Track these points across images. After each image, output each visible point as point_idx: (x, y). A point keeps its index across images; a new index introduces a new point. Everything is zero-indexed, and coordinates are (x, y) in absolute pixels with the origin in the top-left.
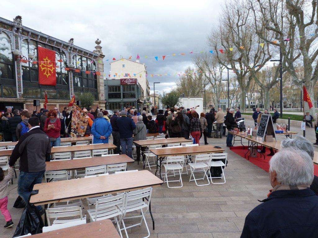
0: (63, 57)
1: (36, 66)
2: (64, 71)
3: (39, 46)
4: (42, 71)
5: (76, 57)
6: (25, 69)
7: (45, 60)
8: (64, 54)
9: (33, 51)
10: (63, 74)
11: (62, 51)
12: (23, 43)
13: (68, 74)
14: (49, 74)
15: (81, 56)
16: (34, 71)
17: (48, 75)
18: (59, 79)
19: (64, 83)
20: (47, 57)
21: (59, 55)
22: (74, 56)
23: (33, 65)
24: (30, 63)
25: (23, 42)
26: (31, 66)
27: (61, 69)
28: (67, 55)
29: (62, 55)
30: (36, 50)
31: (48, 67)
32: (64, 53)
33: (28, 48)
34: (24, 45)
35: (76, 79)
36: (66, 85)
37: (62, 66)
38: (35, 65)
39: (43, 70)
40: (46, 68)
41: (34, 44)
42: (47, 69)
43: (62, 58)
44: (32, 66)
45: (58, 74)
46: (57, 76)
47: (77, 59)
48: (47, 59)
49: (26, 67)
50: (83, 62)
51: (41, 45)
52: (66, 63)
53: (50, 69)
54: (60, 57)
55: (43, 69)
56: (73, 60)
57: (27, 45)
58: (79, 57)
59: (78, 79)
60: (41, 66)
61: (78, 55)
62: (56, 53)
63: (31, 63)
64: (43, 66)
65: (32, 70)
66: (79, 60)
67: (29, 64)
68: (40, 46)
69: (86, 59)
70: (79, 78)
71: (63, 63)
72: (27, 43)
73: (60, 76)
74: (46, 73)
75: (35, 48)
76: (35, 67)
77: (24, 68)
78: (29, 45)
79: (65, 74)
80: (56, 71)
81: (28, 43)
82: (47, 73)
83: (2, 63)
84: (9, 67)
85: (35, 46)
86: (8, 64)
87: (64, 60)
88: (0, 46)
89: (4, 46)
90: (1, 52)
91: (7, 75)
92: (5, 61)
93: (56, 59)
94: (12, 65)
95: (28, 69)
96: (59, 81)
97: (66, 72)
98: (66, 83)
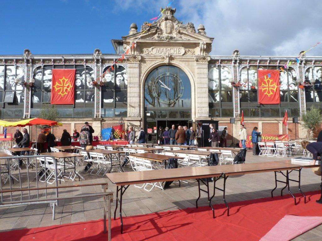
0: (292, 73)
2: (293, 88)
3: (260, 69)
4: (262, 91)
5: (312, 70)
6: (243, 92)
7: (266, 81)
10: (291, 90)
13: (298, 90)
14: (271, 93)
16: (253, 93)
17: (269, 95)
18: (285, 97)
19: (292, 100)
21: (286, 73)
24: (250, 87)
26: (250, 89)
27: (289, 85)
29: (290, 72)
30: (256, 74)
31: (271, 87)
32: (293, 69)
33: (248, 74)
35: (312, 94)
36: (296, 101)
37: (289, 83)
39: (264, 90)
40: (267, 88)
41: (254, 69)
42: (269, 89)
43: (290, 75)
45: (284, 92)
46: (281, 93)
48: (268, 79)
49: (245, 91)
51: (262, 68)
52: (295, 79)
53: (272, 89)
54: (288, 74)
56: (307, 73)
57: (247, 72)
59: (316, 94)
65: (251, 93)
66: (317, 72)
67: (248, 88)
71: (291, 80)
73: (286, 93)
74: (267, 92)
75: (255, 72)
78: (249, 71)
79: (295, 91)
80: (281, 89)
82: (269, 93)
83: (223, 91)
84: (229, 93)
85: (256, 70)
86: (228, 91)
87: (292, 76)
88: (222, 78)
89: (225, 77)
90: (222, 82)
91: (226, 99)
92: (225, 89)
93: (282, 77)
94: (231, 92)
95: (247, 92)
96: (285, 98)
97: (296, 88)
98: (296, 100)
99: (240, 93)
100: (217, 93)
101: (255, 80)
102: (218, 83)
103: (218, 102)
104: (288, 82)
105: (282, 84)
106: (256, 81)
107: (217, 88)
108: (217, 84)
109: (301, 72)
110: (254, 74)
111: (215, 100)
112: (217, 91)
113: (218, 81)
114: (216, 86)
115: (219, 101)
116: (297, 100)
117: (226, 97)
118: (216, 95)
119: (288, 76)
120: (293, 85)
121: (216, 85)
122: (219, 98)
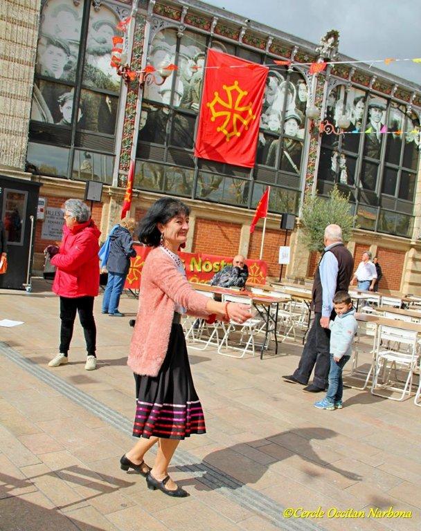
0: (298, 88)
1: (196, 106)
2: (292, 129)
4: (213, 119)
5: (346, 94)
6: (155, 109)
7: (228, 89)
8: (302, 81)
9: (191, 62)
10: (288, 138)
11: (294, 69)
12: (162, 40)
13: (304, 141)
14: (235, 132)
15: (368, 92)
16: (183, 119)
17: (228, 136)
18: (270, 150)
19: (284, 165)
20: (236, 83)
21: (284, 82)
22: (339, 87)
23: (183, 102)
24: (177, 97)
25: (162, 36)
26: (177, 103)
27: (284, 121)
28: (313, 82)
29: (295, 83)
30: (201, 62)
31: (237, 112)
32: (302, 77)
33: (178, 55)
34: (165, 45)
35: (334, 160)
36: (294, 171)
37: (288, 114)
38: (191, 101)
39: (217, 118)
40: (228, 114)
41: (197, 45)
42: (232, 117)
43: (292, 92)
44: (181, 105)
45: (270, 136)
46: (262, 138)
47: (350, 100)
48: (236, 86)
49: (160, 106)
50: (373, 112)
52: (302, 106)
53: (240, 119)
54: (288, 86)
55: (215, 114)
56: (333, 99)
57: (175, 46)
58: (361, 94)
59: (343, 160)
60: (211, 105)
61: (353, 86)
62: (274, 75)
63: (180, 96)
64: (218, 107)
65: (177, 116)
66: (355, 103)
67: (172, 99)
68: (220, 51)
69: (385, 102)
70: (347, 156)
71: (292, 109)
72: (175, 40)
73: (275, 142)
74: (224, 126)
75: (201, 55)
76: (190, 107)
77: (151, 107)
78: (182, 47)
81: (179, 41)
82: (229, 130)
83: (89, 89)
84: (108, 100)
85: (202, 51)
86: (105, 95)
87: (298, 97)
88: (92, 44)
89: (103, 45)
90: (91, 60)
91: (96, 121)
92: (98, 85)
93: (270, 92)
94: (116, 98)
95: (166, 111)
96: (269, 155)
97: (301, 134)
98: (295, 166)
99: (143, 109)
100: (67, 94)
101: (196, 81)
102: (75, 61)
103: (68, 124)
104: (285, 111)
105: (268, 111)
106: (199, 83)
107: (70, 76)
108: (70, 62)
109: (319, 92)
110: (196, 61)
111: (58, 116)
112: (67, 85)
113: (75, 50)
114: (67, 68)
115: (69, 121)
116: (299, 169)
117: (95, 112)
118: (62, 98)
119: (287, 94)
120: (296, 123)
121: (66, 63)
122: (70, 111)
